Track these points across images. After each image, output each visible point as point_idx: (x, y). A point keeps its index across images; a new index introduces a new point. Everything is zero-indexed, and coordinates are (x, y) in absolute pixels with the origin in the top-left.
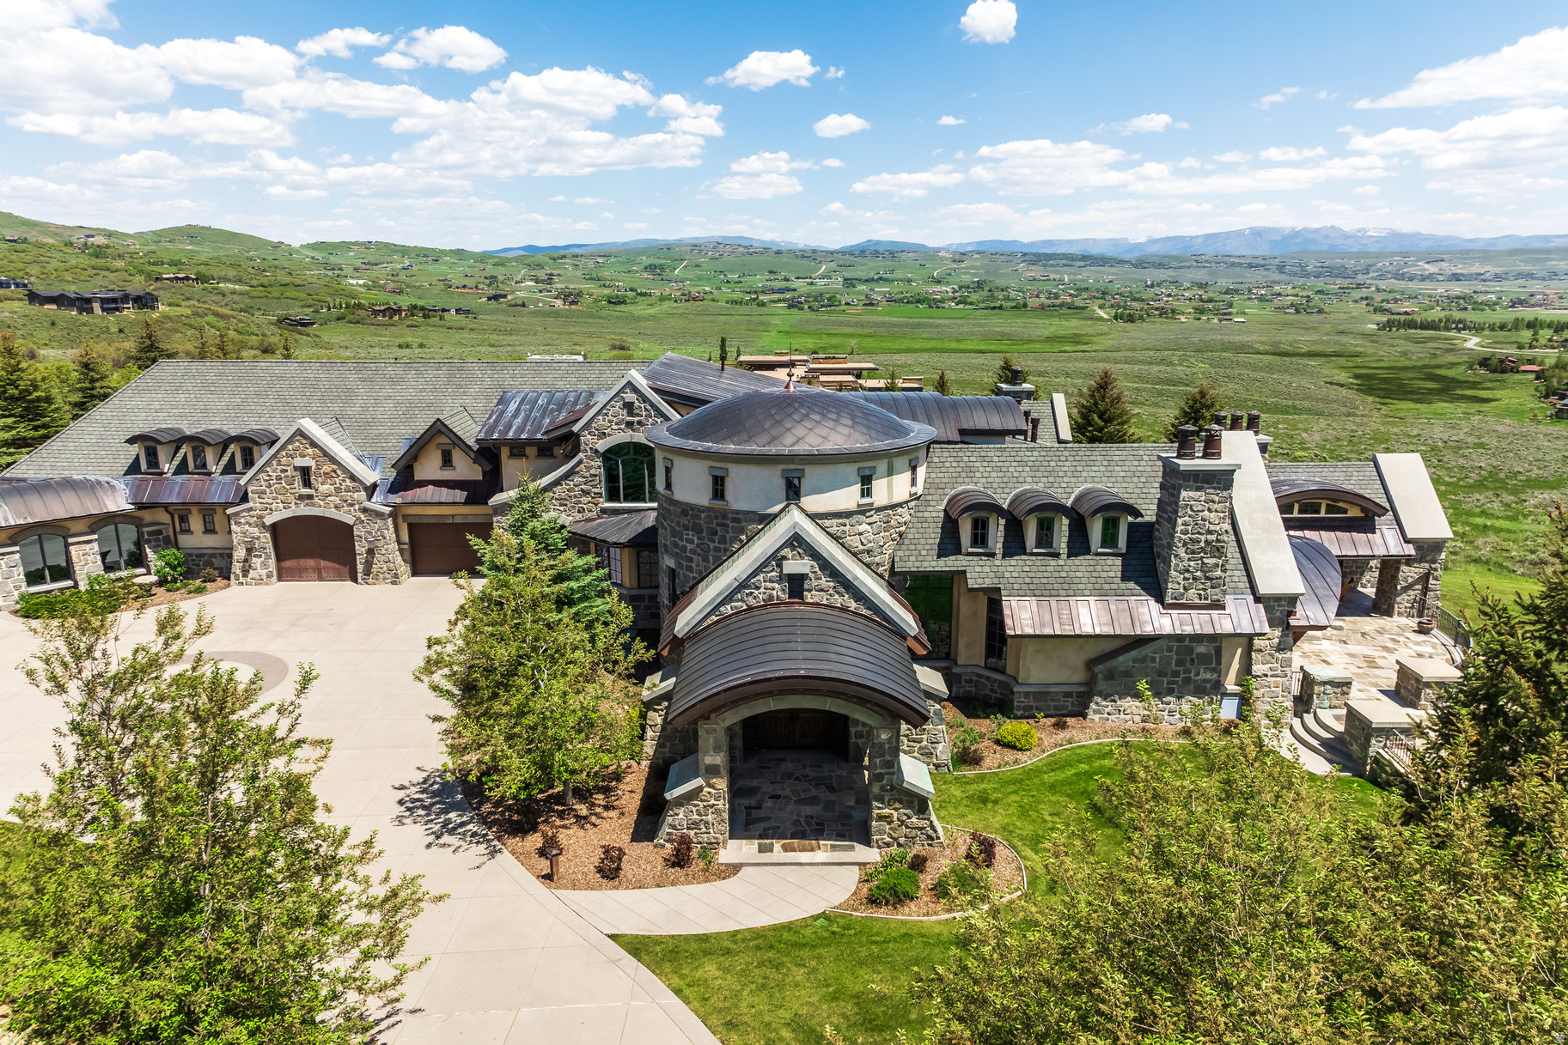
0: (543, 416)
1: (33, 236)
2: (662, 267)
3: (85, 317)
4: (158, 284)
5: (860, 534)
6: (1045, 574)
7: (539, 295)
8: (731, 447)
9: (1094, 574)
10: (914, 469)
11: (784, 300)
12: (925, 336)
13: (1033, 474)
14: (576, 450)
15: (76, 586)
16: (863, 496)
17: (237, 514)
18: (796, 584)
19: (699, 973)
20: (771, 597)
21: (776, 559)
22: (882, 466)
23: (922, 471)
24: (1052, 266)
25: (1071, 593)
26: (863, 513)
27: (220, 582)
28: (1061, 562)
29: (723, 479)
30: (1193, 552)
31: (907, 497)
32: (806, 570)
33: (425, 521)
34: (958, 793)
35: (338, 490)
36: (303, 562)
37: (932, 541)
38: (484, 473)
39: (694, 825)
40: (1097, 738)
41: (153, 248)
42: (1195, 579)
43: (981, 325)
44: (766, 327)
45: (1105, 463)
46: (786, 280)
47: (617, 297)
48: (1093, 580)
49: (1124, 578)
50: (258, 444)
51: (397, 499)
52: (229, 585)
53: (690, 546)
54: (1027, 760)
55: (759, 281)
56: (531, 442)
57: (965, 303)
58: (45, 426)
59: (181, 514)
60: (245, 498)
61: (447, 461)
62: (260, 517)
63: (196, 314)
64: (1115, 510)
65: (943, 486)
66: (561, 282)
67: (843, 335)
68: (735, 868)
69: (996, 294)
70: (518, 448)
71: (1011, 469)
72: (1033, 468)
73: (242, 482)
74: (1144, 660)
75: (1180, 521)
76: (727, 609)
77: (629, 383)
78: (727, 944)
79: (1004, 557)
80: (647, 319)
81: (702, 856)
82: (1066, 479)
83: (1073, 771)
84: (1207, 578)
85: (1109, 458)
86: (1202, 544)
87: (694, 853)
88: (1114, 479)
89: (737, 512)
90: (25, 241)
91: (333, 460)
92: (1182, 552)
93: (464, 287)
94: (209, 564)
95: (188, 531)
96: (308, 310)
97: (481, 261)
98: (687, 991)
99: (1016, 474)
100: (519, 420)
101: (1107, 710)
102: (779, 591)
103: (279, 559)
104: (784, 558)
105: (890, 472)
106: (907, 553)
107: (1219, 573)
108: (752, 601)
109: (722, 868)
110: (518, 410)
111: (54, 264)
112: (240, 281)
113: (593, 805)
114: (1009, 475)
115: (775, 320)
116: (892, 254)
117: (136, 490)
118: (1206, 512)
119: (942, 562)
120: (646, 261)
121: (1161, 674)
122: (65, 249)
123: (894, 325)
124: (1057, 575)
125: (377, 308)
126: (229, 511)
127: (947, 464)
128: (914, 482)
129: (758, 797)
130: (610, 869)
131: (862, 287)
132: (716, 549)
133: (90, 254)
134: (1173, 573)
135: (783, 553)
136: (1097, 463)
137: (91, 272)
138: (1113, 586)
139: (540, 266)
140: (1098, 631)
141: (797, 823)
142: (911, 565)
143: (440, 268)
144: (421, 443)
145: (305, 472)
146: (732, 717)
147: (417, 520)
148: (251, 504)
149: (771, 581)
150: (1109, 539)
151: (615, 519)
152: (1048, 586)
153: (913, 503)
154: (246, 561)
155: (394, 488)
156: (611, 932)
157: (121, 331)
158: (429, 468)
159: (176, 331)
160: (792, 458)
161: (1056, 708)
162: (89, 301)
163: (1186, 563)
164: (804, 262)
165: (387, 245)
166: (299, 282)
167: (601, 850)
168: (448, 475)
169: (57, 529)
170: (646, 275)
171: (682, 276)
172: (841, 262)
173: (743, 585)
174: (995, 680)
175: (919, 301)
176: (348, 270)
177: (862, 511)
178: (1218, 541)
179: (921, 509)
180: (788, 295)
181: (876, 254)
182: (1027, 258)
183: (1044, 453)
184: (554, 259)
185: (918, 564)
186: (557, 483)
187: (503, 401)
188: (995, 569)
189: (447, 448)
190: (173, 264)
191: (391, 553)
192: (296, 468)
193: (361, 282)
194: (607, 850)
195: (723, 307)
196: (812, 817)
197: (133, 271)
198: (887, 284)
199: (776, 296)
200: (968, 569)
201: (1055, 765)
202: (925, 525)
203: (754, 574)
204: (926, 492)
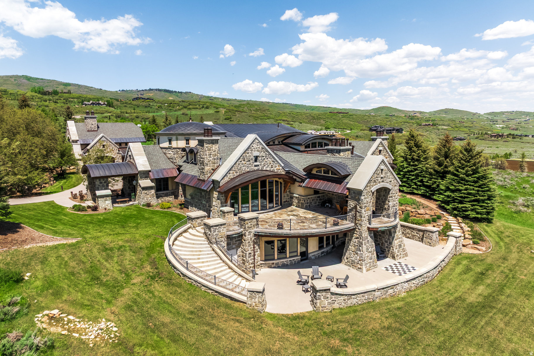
4: (420, 127)
5: (170, 154)
16: (169, 144)
22: (174, 138)
26: (170, 148)
28: (196, 166)
41: (432, 116)
48: (196, 171)
74: (196, 194)
101: (191, 208)
105: (177, 140)
112: (449, 126)
121: (199, 200)
124: (193, 169)
125: (493, 135)
152: (189, 171)
162: (383, 131)
176: (499, 122)
188: (186, 166)
193: (501, 126)
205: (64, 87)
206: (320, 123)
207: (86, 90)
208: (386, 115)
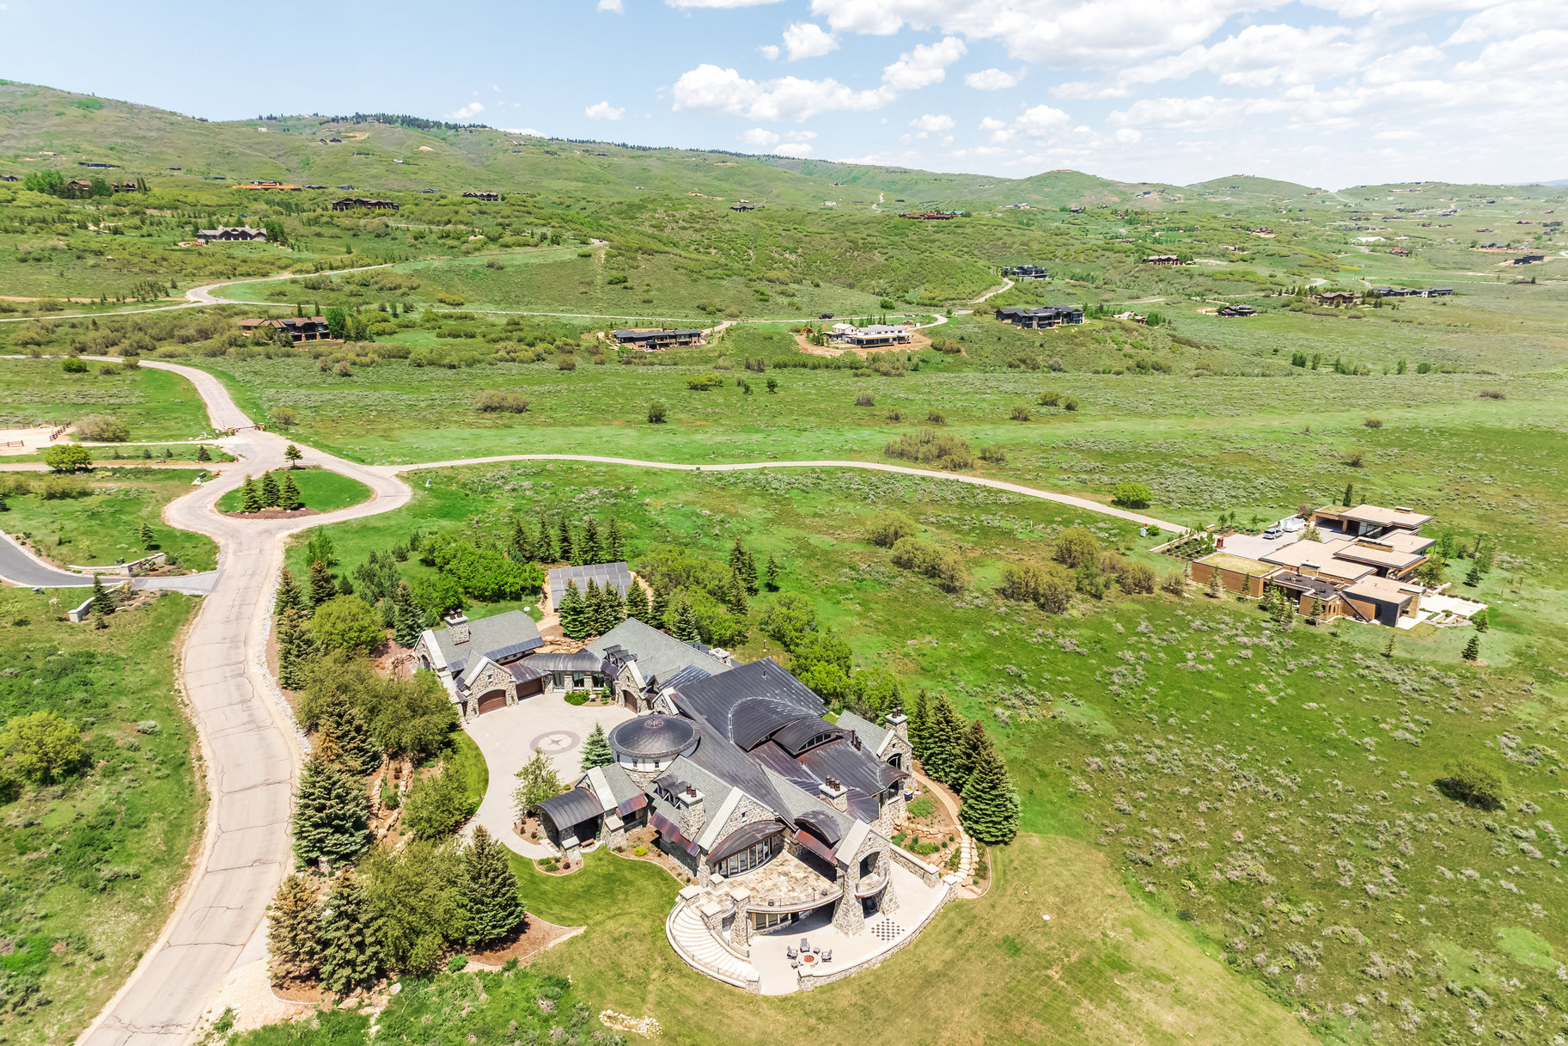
1: (1104, 196)
3: (1024, 331)
4: (1143, 266)
93: (1492, 246)
96: (1260, 294)
122: (1110, 217)
133: (1126, 222)
157: (1043, 345)
162: (1031, 319)
193: (1373, 239)
205: (81, 111)
207: (155, 123)
208: (1063, 210)
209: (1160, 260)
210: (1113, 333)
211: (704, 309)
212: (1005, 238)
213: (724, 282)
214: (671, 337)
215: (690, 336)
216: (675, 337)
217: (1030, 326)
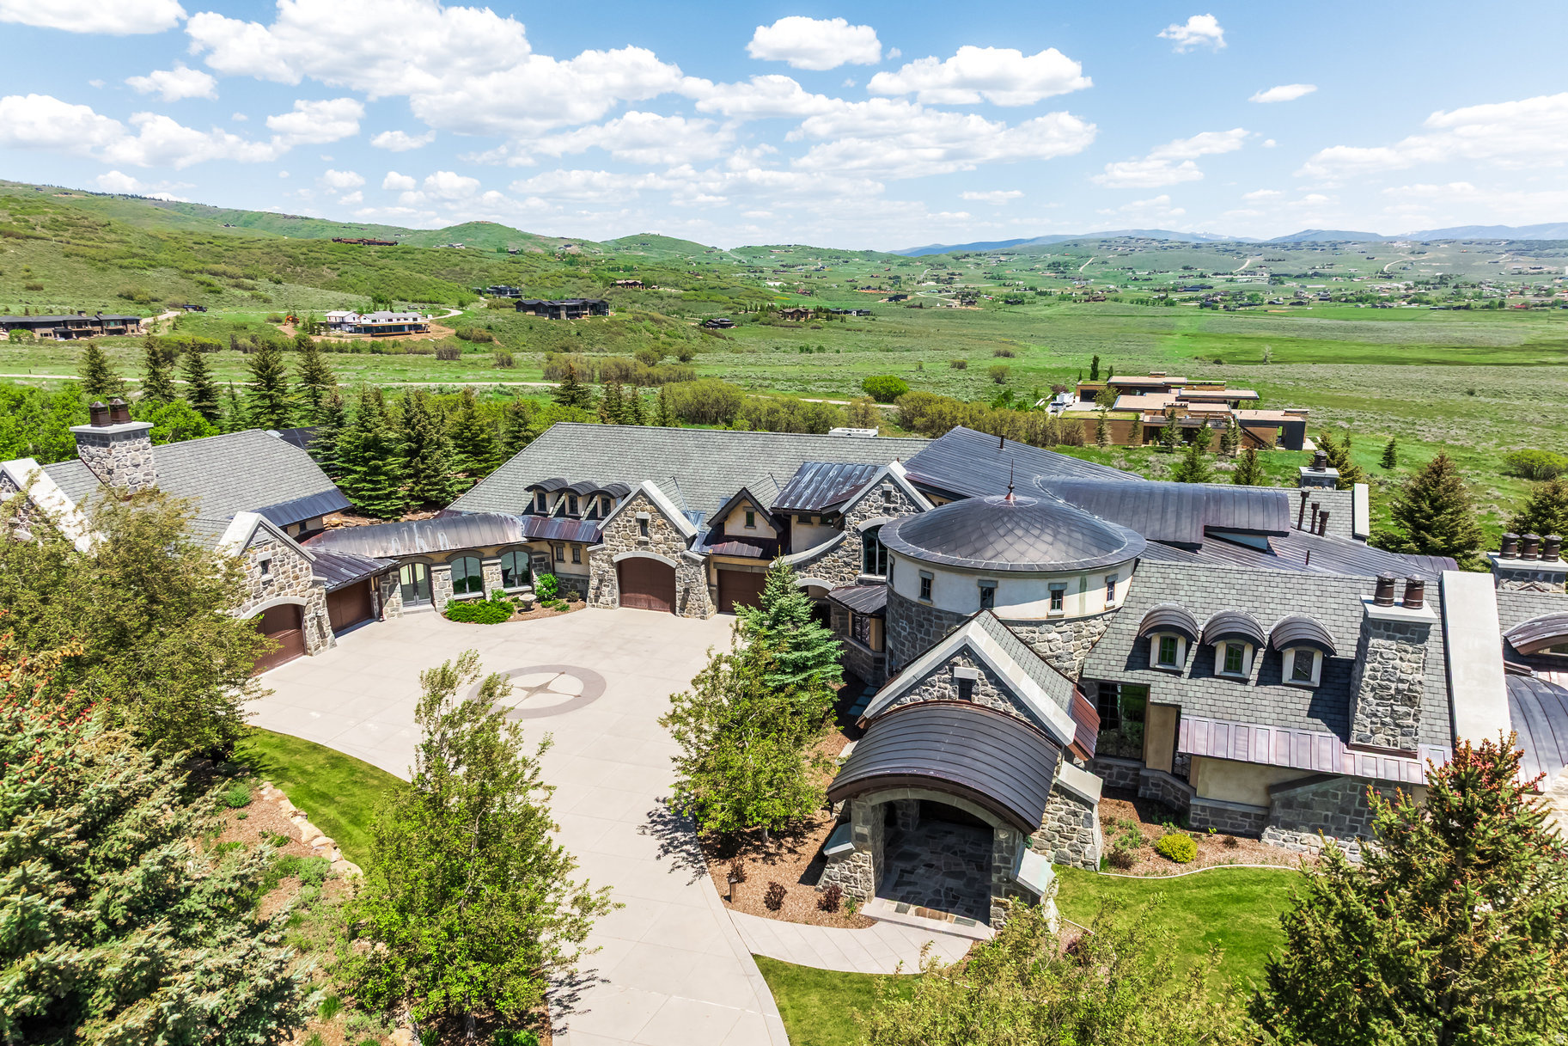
0: (829, 489)
1: (528, 248)
2: (1066, 265)
3: (554, 322)
4: (613, 289)
5: (1049, 641)
6: (1230, 698)
7: (937, 296)
8: (938, 556)
9: (1281, 704)
10: (1111, 585)
11: (1196, 299)
12: (1360, 341)
13: (1238, 597)
14: (841, 527)
15: (484, 597)
16: (1053, 607)
17: (594, 552)
18: (966, 687)
19: (804, 1000)
20: (943, 695)
21: (948, 664)
22: (1074, 582)
23: (1122, 588)
24: (1548, 255)
25: (1253, 720)
26: (1053, 623)
27: (580, 603)
28: (1248, 688)
29: (929, 581)
30: (1382, 698)
31: (1102, 610)
32: (975, 677)
33: (730, 569)
34: (1093, 893)
35: (666, 539)
36: (638, 595)
37: (1123, 653)
38: (778, 535)
39: (845, 879)
40: (1263, 862)
41: (613, 255)
42: (1383, 724)
43: (1435, 330)
44: (1170, 330)
45: (1318, 593)
46: (1202, 276)
47: (1016, 296)
48: (1279, 710)
49: (1312, 713)
50: (613, 497)
51: (709, 550)
52: (584, 607)
53: (903, 633)
54: (1177, 872)
55: (1171, 278)
56: (813, 513)
57: (1421, 302)
58: (486, 461)
59: (558, 544)
60: (600, 541)
61: (750, 522)
62: (610, 556)
63: (636, 319)
64: (1309, 646)
65: (1143, 600)
66: (962, 281)
67: (1259, 339)
68: (873, 921)
69: (1464, 291)
70: (805, 517)
71: (1217, 590)
72: (1239, 591)
73: (599, 528)
74: (1325, 794)
75: (1368, 666)
76: (907, 700)
77: (888, 475)
78: (837, 981)
79: (1190, 677)
80: (1042, 321)
81: (848, 905)
82: (1272, 606)
83: (1219, 891)
84: (1397, 725)
85: (1323, 588)
86: (1392, 692)
87: (842, 902)
88: (1323, 611)
89: (939, 611)
90: (521, 252)
91: (664, 516)
92: (1370, 696)
93: (869, 288)
94: (574, 587)
95: (562, 560)
96: (729, 313)
97: (888, 262)
98: (789, 1012)
99: (1220, 596)
100: (809, 491)
101: (1283, 837)
102: (950, 691)
103: (622, 591)
104: (956, 664)
105: (1083, 588)
106: (1097, 661)
107: (1410, 721)
108: (927, 697)
109: (862, 918)
110: (811, 480)
111: (539, 273)
112: (676, 285)
113: (781, 846)
114: (1214, 595)
115: (1182, 322)
116: (1334, 246)
117: (530, 527)
118: (1398, 661)
119: (1129, 673)
120: (1050, 258)
121: (1344, 811)
122: (549, 259)
123: (1323, 328)
124: (1242, 700)
125: (787, 310)
126: (589, 549)
127: (1153, 580)
128: (1110, 597)
129: (915, 863)
130: (774, 901)
131: (1293, 284)
132: (922, 639)
133: (566, 263)
134: (1359, 715)
135: (955, 660)
136: (1308, 592)
137: (564, 279)
138: (1298, 719)
139: (943, 265)
140: (1273, 761)
141: (937, 892)
142: (1098, 672)
143: (851, 269)
144: (731, 506)
145: (643, 523)
146: (879, 799)
147: (724, 568)
148: (604, 545)
149: (944, 682)
150: (1302, 673)
151: (870, 589)
152: (1230, 711)
153: (1110, 615)
154: (598, 588)
155: (710, 540)
156: (755, 952)
157: (578, 334)
158: (735, 526)
159: (620, 334)
160: (986, 571)
161: (1232, 825)
162: (558, 308)
163: (1374, 708)
164: (1227, 257)
165: (804, 248)
166: (724, 285)
167: (768, 886)
168: (750, 533)
169: (476, 552)
170: (1048, 273)
171: (1086, 273)
172: (1270, 256)
173: (922, 682)
174: (1179, 789)
175: (1360, 300)
176: (768, 273)
177: (1052, 621)
178: (1410, 690)
179: (1119, 620)
180: (1202, 294)
181: (1314, 246)
182: (1514, 246)
183: (1254, 577)
184: (957, 259)
185: (1105, 673)
186: (824, 554)
187: (801, 471)
188: (1179, 687)
189: (751, 510)
190: (627, 269)
191: (703, 594)
192: (637, 520)
193: (778, 284)
194: (773, 885)
195: (1127, 308)
196: (952, 889)
197: (595, 278)
198: (1322, 280)
199: (1187, 295)
200: (1153, 684)
201: (1202, 882)
202: (1119, 636)
203: (930, 674)
204: (1127, 604)
206: (319, 276)
208: (500, 251)
209: (627, 284)
210: (645, 323)
211: (130, 298)
212: (462, 264)
213: (148, 273)
214: (93, 323)
215: (124, 322)
216: (100, 323)
217: (558, 317)
